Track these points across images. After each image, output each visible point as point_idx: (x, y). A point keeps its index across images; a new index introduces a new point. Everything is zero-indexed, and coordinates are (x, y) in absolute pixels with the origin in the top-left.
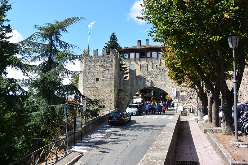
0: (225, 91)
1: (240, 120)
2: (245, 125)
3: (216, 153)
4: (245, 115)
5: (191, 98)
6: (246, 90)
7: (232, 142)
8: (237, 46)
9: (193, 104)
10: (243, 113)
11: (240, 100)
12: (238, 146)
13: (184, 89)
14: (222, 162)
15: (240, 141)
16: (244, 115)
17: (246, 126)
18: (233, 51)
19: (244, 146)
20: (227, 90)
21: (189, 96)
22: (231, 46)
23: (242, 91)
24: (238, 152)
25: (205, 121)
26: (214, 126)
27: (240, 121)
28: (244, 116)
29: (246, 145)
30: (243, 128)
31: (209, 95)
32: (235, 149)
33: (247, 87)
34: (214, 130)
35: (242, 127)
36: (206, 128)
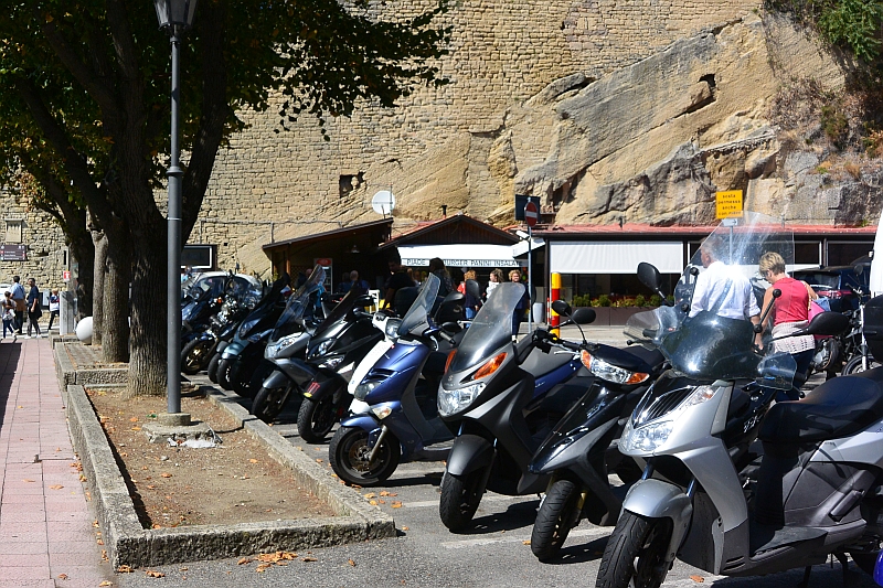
0: (145, 217)
1: (209, 332)
2: (222, 352)
3: (78, 484)
4: (226, 313)
5: (44, 254)
6: (245, 229)
7: (154, 430)
8: (189, 21)
9: (52, 277)
10: (219, 307)
11: (223, 262)
12: (174, 443)
13: (18, 217)
14: (92, 532)
15: (186, 421)
16: (223, 315)
17: (225, 356)
18: (173, 39)
19: (203, 443)
20: (151, 210)
21: (38, 246)
22: (163, 19)
23: (232, 230)
24: (171, 470)
25: (83, 341)
26: (108, 361)
27: (209, 336)
28: (223, 318)
29: (208, 435)
30: (216, 364)
31: (99, 239)
32: (164, 458)
33: (248, 215)
34: (104, 377)
35: (214, 359)
36: (72, 371)
